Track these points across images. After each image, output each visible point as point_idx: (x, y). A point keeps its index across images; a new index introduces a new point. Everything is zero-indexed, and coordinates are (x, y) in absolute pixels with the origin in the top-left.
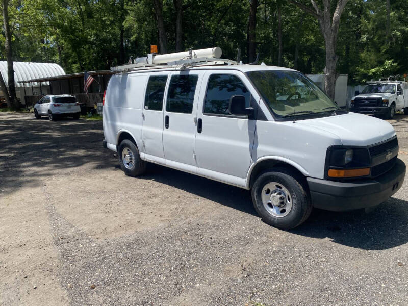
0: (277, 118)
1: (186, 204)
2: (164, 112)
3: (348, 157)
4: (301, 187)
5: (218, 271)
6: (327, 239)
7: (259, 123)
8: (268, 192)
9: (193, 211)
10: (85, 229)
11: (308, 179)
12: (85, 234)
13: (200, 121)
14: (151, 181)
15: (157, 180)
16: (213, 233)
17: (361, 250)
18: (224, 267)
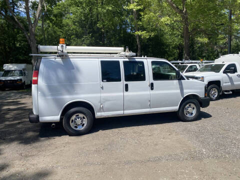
7: (183, 81)
11: (201, 99)
13: (152, 84)
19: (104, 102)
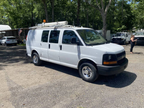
0: (87, 45)
1: (56, 75)
2: (48, 43)
3: (110, 58)
4: (95, 68)
5: (68, 97)
6: (104, 85)
7: (81, 46)
8: (84, 70)
9: (59, 77)
10: (21, 84)
11: (97, 65)
12: (20, 86)
13: (61, 46)
14: (44, 67)
15: (46, 67)
16: (66, 84)
17: (115, 88)
18: (70, 96)
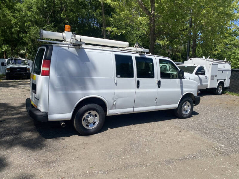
2: (135, 78)
7: (183, 80)
11: (195, 97)
13: (159, 82)
19: (117, 99)
